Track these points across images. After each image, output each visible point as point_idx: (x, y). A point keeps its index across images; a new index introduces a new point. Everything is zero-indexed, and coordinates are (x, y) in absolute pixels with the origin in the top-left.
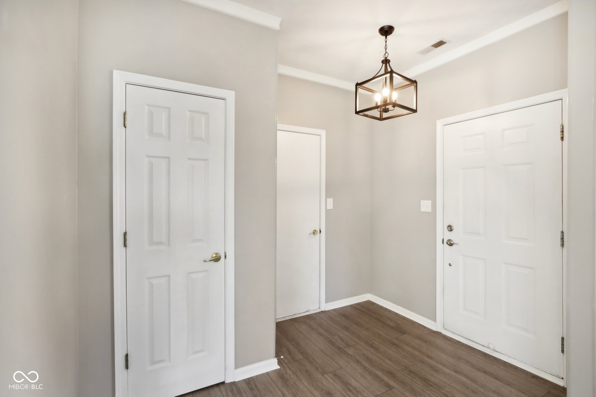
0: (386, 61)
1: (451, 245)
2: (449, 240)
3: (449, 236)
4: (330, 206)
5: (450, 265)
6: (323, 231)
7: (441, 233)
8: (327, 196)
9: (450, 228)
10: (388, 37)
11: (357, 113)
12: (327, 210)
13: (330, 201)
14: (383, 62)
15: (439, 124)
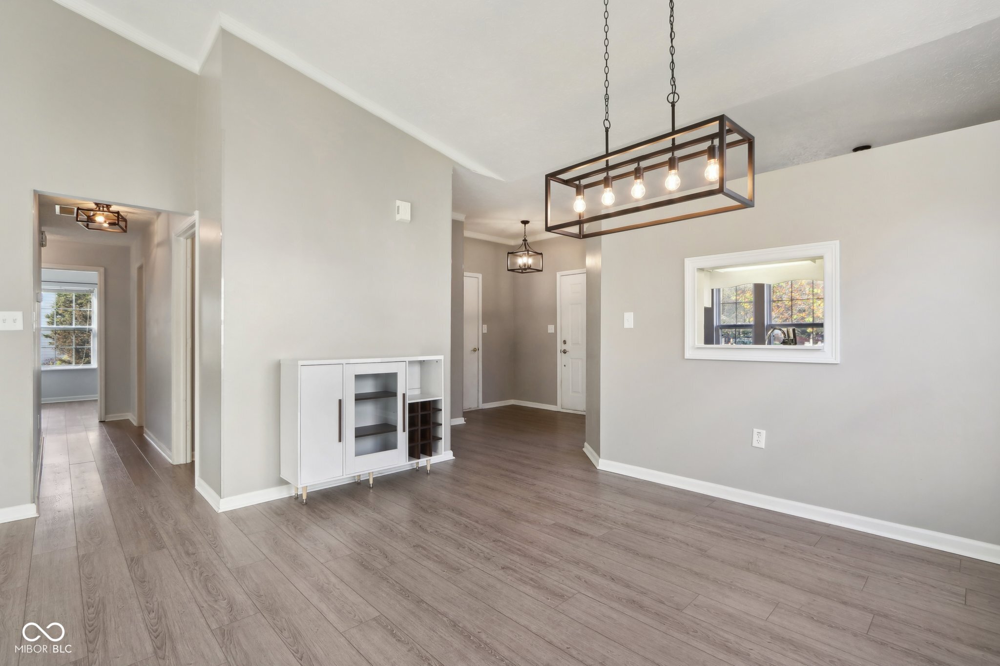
0: (525, 240)
1: (565, 353)
2: (564, 350)
3: (564, 347)
4: (485, 331)
5: (565, 366)
6: (481, 349)
7: (560, 346)
8: (483, 323)
9: (565, 342)
10: (526, 225)
11: (508, 270)
12: (483, 334)
13: (485, 326)
14: (523, 240)
15: (558, 274)
